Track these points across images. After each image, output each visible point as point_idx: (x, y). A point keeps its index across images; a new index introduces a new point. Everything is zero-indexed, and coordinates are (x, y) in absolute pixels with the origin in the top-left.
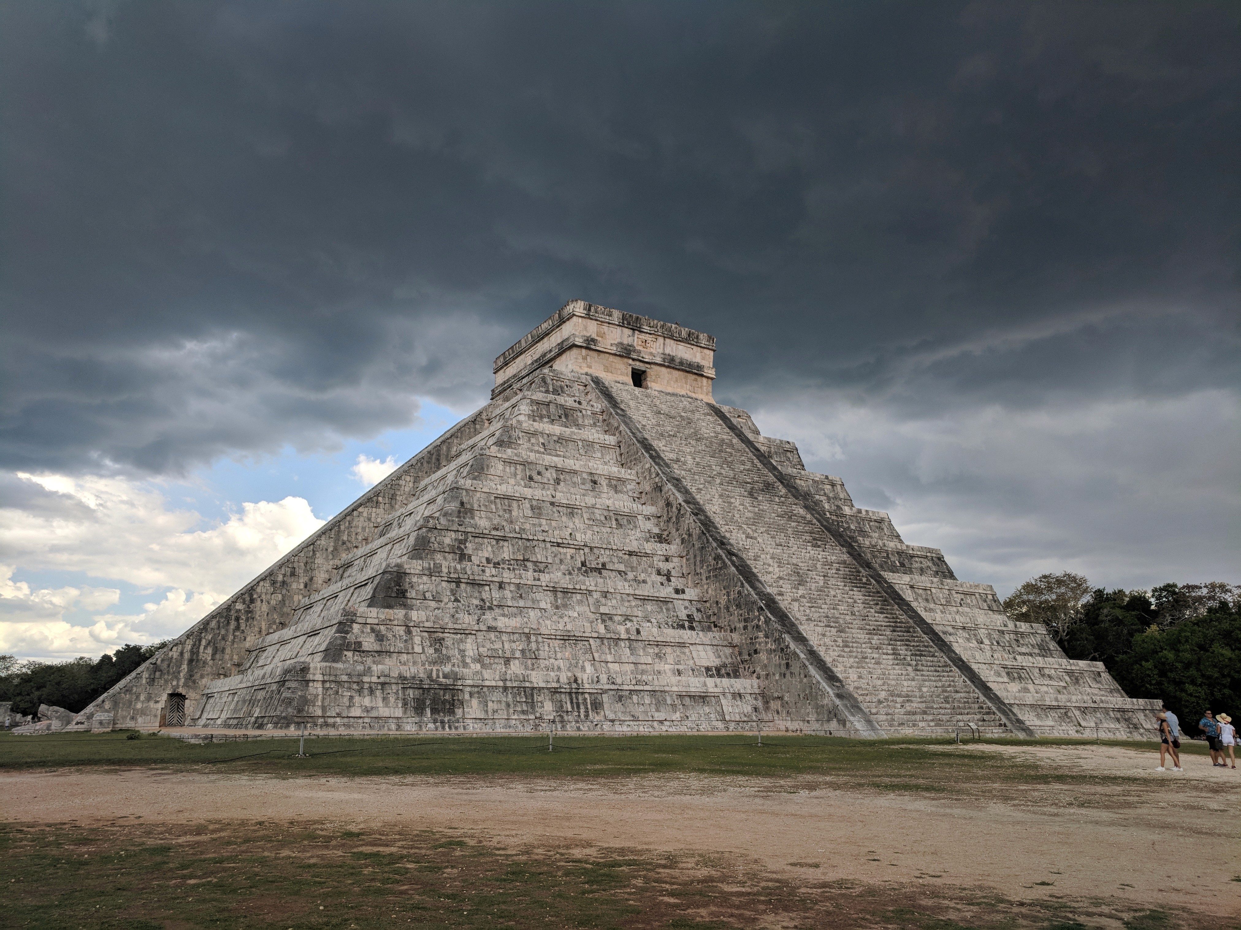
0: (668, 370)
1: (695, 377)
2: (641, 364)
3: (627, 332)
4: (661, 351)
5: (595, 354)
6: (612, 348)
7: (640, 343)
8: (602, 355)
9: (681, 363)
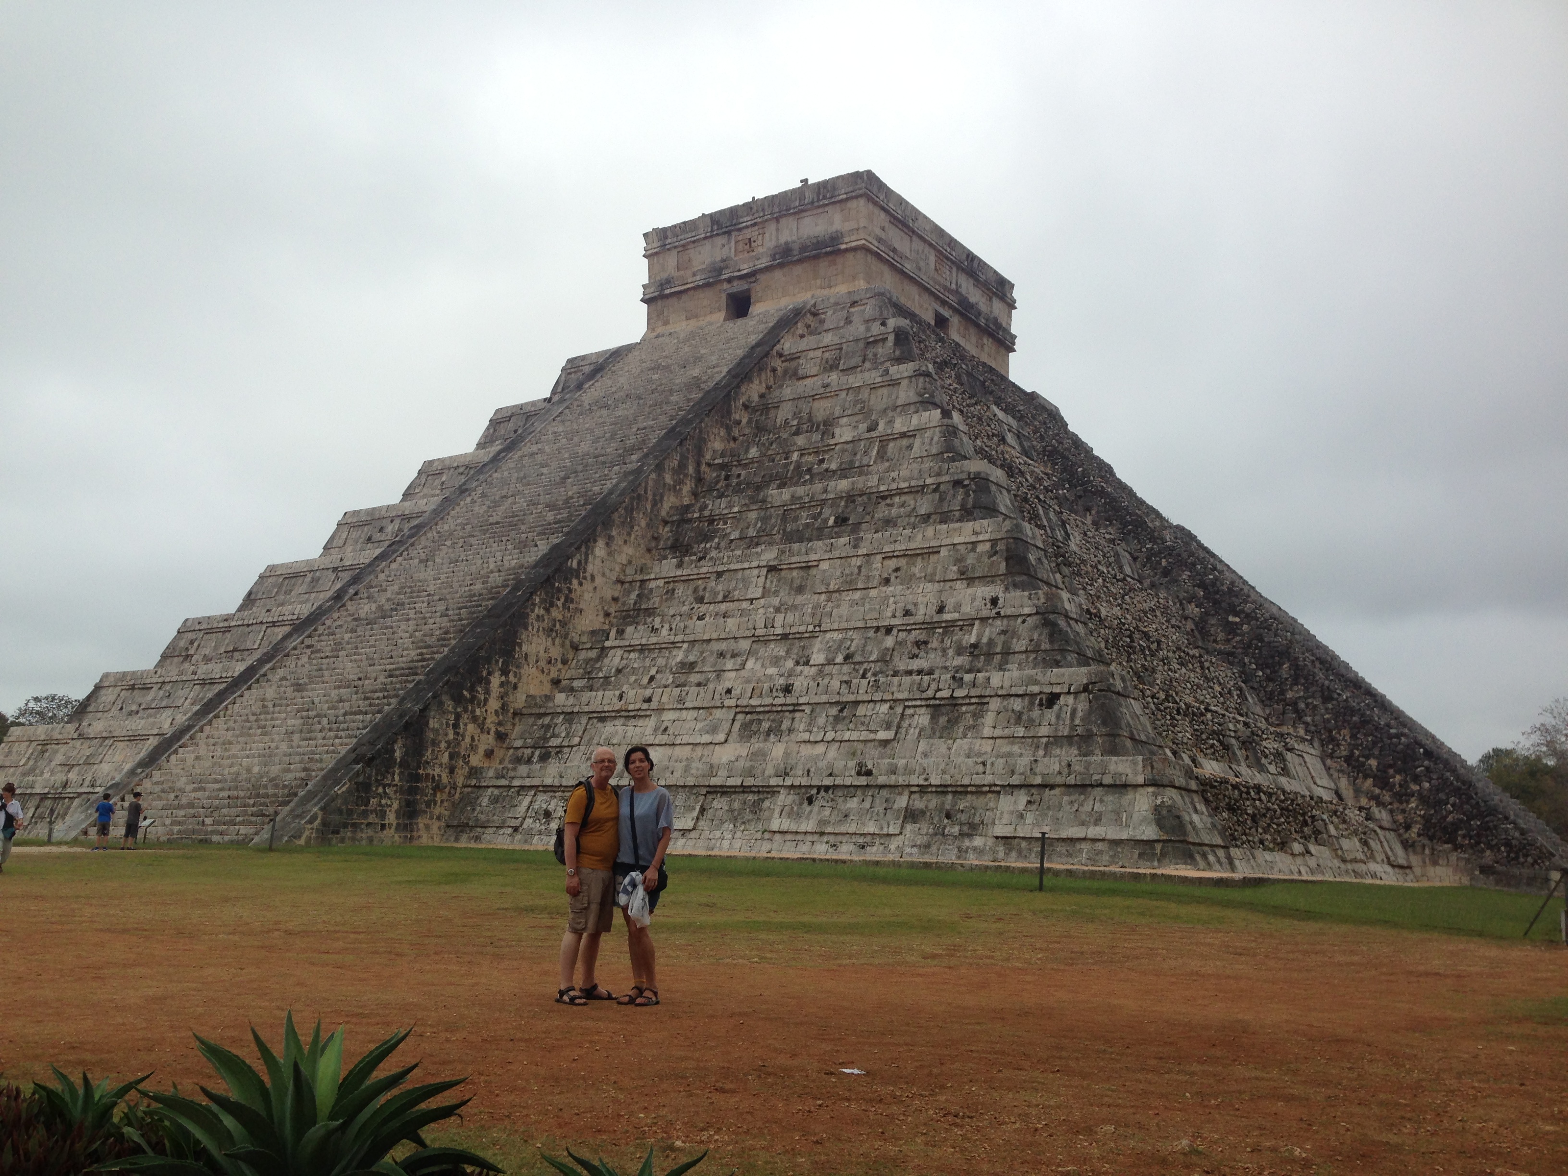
0: (786, 270)
1: (830, 258)
2: (741, 282)
3: (720, 241)
4: (773, 243)
5: (673, 301)
6: (694, 279)
7: (741, 246)
8: (685, 297)
9: (803, 248)
